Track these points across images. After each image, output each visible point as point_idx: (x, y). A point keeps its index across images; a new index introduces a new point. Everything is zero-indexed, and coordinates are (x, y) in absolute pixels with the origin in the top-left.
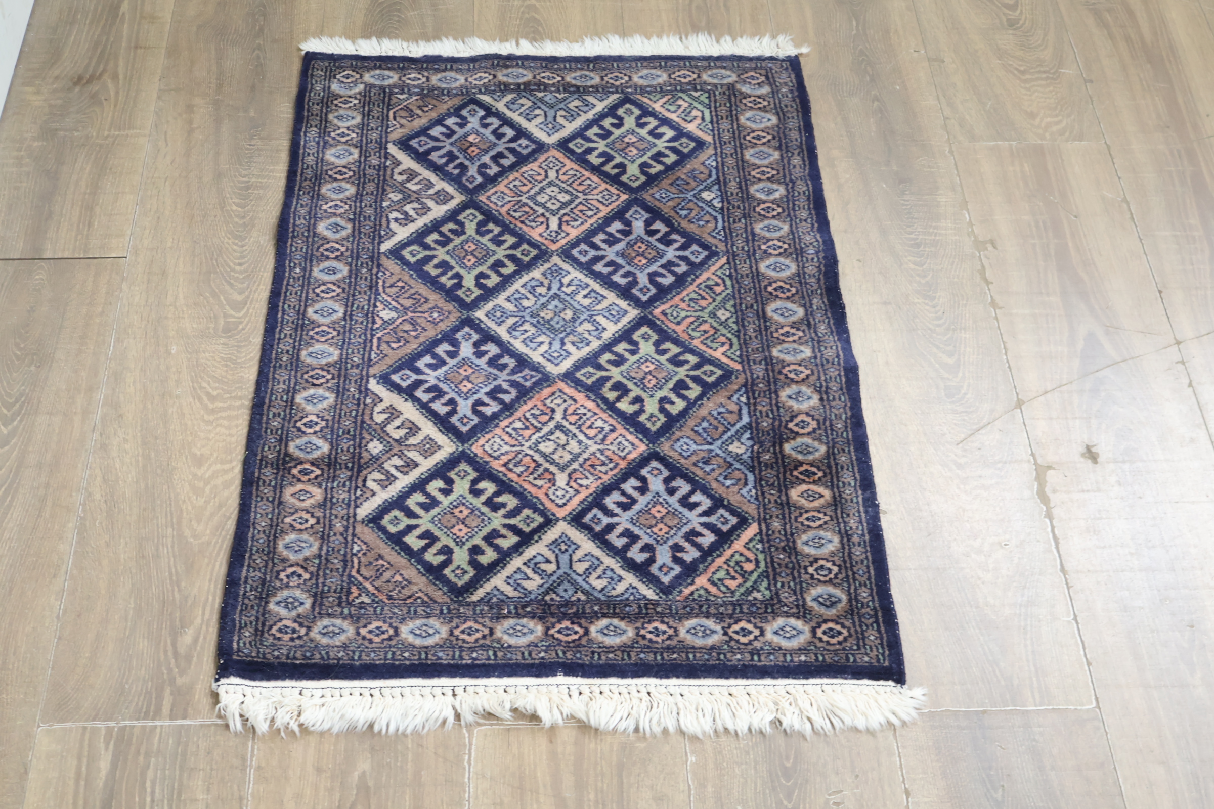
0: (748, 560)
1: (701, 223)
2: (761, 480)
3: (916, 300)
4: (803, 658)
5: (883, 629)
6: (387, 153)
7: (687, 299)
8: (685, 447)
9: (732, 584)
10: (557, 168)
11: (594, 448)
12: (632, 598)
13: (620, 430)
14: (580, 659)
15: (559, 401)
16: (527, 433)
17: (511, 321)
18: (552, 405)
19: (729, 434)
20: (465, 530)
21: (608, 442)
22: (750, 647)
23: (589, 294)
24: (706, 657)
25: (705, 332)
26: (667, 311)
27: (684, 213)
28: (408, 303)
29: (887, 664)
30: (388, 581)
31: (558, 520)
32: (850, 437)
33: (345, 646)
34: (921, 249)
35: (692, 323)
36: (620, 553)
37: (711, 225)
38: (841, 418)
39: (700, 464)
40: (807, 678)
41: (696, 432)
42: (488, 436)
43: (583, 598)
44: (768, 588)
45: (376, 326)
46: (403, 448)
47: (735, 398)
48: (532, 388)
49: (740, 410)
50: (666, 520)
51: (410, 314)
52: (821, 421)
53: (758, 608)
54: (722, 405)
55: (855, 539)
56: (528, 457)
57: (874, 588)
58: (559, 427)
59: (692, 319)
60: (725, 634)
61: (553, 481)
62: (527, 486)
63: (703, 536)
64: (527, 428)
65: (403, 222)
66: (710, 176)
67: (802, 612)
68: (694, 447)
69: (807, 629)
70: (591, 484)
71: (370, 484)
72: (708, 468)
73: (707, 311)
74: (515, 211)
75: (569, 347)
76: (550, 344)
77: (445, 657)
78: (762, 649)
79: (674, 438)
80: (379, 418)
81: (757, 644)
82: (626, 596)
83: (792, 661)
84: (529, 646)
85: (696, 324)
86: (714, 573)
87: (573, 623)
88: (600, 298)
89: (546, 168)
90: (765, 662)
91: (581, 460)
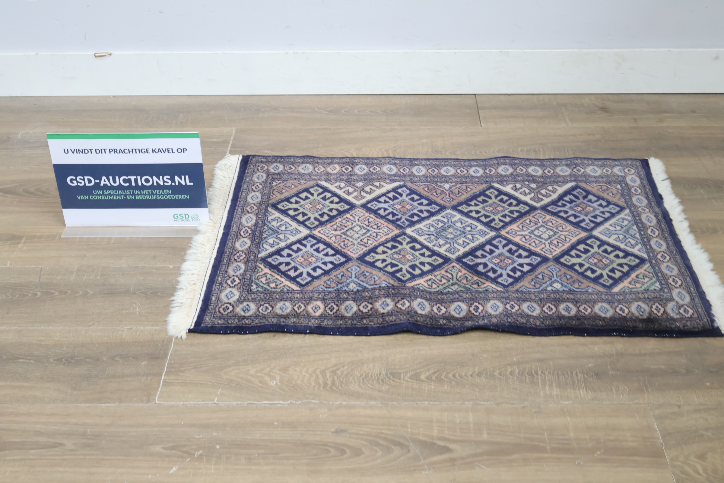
0: (277, 285)
1: (533, 283)
2: (328, 293)
3: (476, 369)
4: (214, 299)
5: (223, 325)
6: (568, 182)
7: (466, 275)
8: (354, 269)
9: (263, 280)
10: (570, 234)
11: (356, 242)
12: (260, 249)
13: (365, 249)
14: (231, 236)
15: (386, 230)
16: (366, 223)
17: (446, 220)
18: (383, 229)
19: (362, 283)
20: (308, 208)
21: (359, 246)
22: (224, 283)
23: (466, 242)
24: (222, 270)
25: (441, 281)
26: (455, 268)
27: (540, 277)
28: (456, 191)
29: (202, 325)
30: (283, 189)
31: (311, 231)
32: (357, 326)
33: (252, 180)
34: (527, 376)
35: (447, 276)
36: (289, 247)
37: (531, 287)
38: (370, 322)
39: (342, 273)
40: (202, 301)
41: (364, 272)
42: (364, 212)
43: (264, 237)
44: (258, 291)
45: (439, 184)
46: (359, 191)
47: (384, 282)
48: (396, 224)
49: (376, 285)
50: (306, 261)
51: (447, 193)
52: (368, 314)
53: (246, 287)
54: (380, 278)
55: (282, 320)
56: (351, 224)
57: (251, 326)
58: (369, 231)
59: (450, 276)
60: (233, 276)
61: (336, 230)
62: (333, 224)
63: (294, 272)
64: (369, 222)
65: (514, 188)
66: (577, 288)
67: (240, 301)
68: (353, 273)
69: (231, 301)
70: (332, 241)
71: (338, 184)
72: (340, 276)
73: (457, 282)
74: (530, 221)
75: (426, 236)
76: (429, 231)
77: (240, 203)
78: (222, 286)
79: (360, 266)
80: (377, 184)
81: (225, 285)
82: (262, 248)
83: (213, 295)
84: (240, 222)
85: (447, 278)
86: (270, 274)
87: (250, 234)
88: (463, 246)
89: (570, 231)
90: (215, 288)
91: (348, 238)
